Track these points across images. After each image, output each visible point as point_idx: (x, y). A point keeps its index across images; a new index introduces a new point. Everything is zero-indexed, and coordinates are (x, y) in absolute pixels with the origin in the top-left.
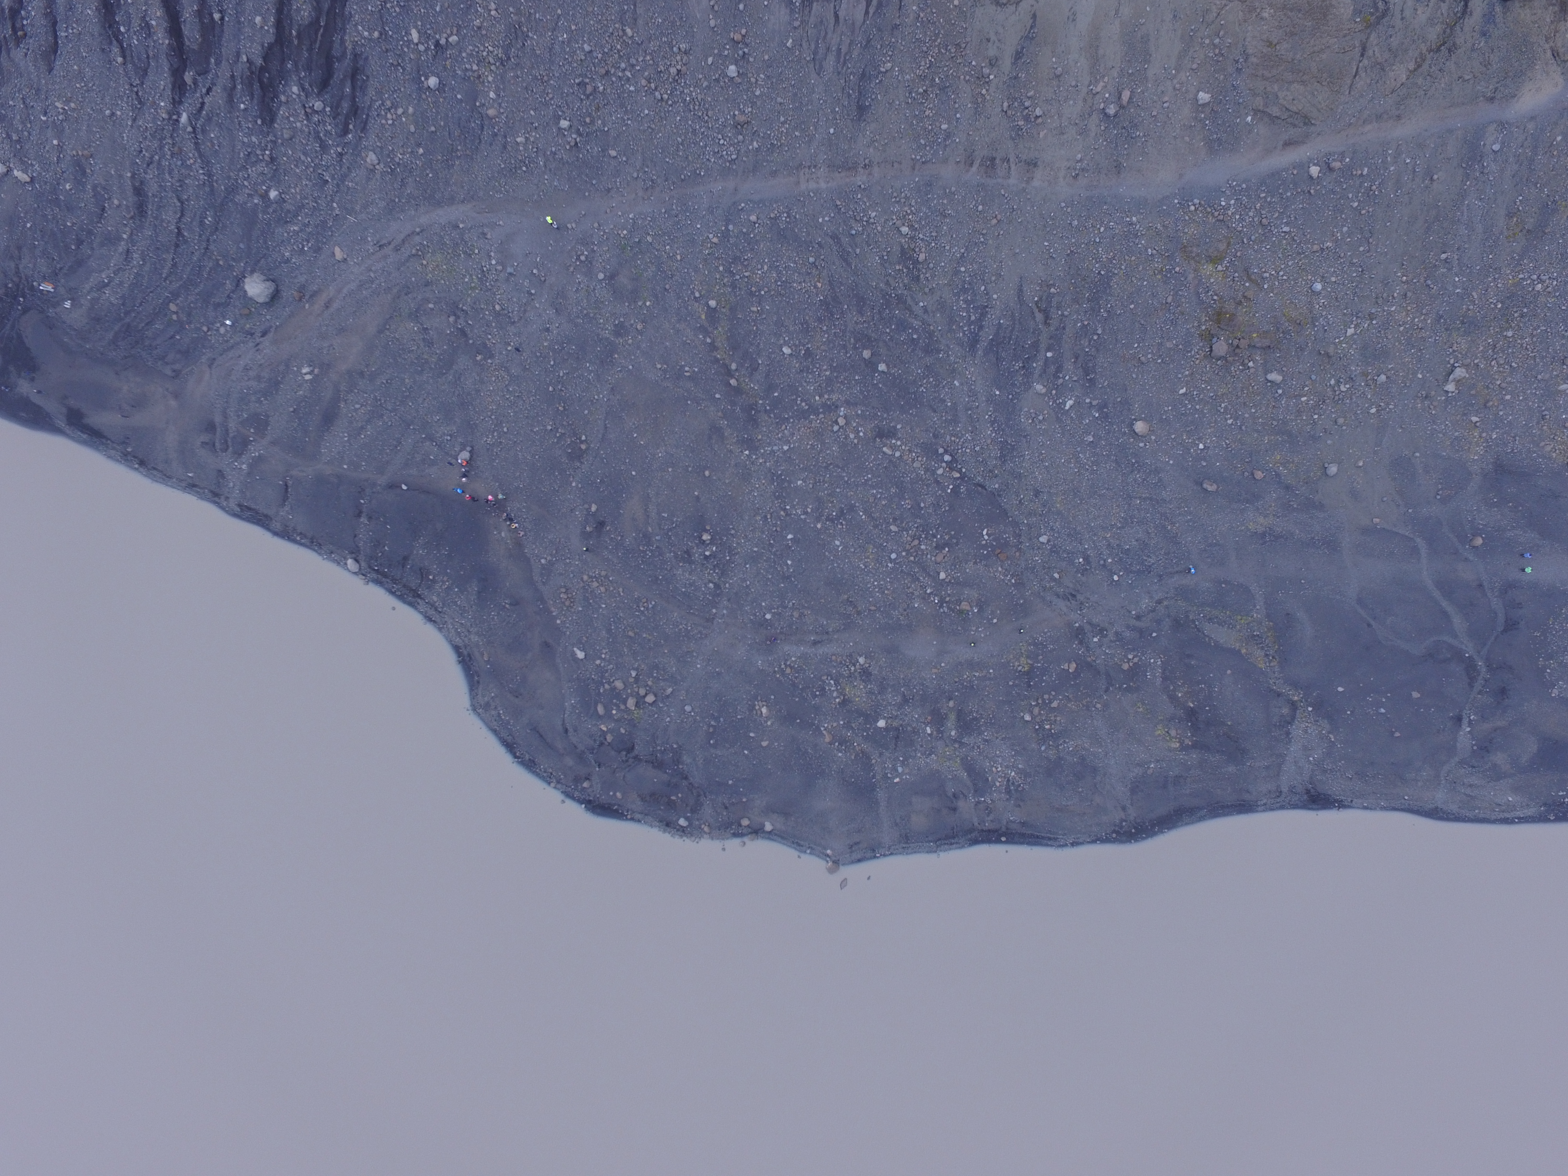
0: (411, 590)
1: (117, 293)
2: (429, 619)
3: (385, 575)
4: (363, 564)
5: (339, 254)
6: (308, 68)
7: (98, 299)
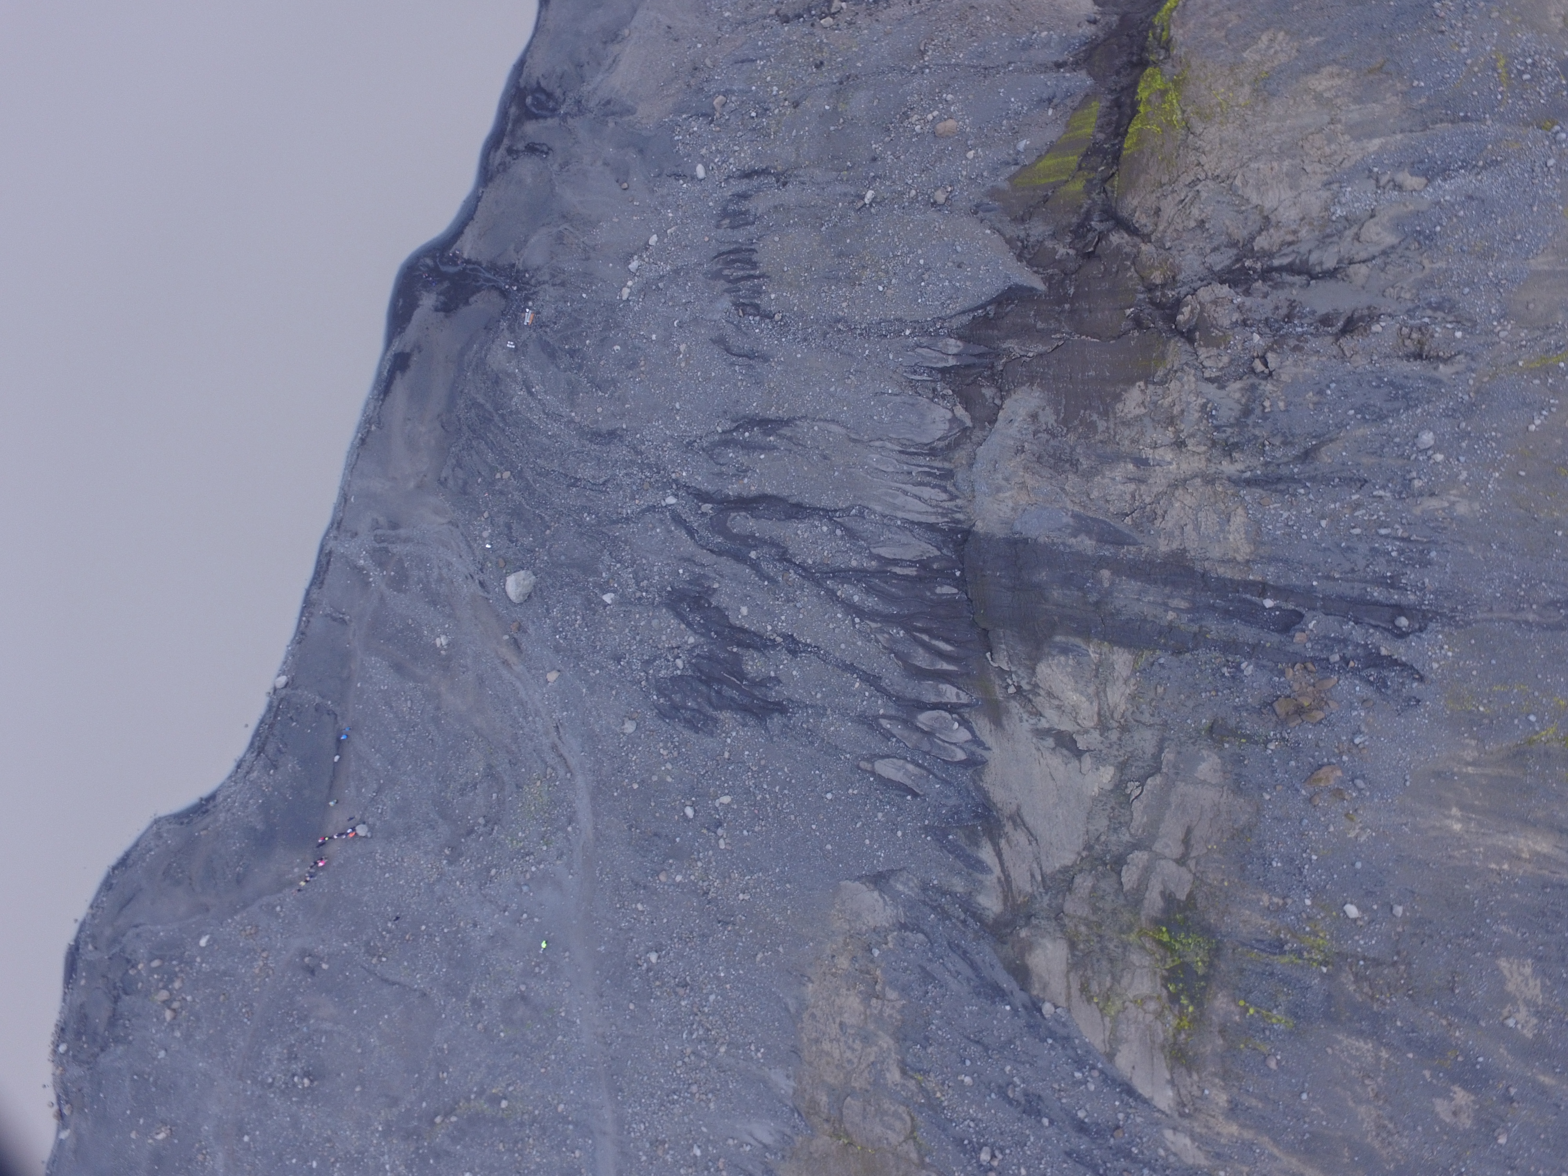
0: (264, 744)
1: (522, 405)
2: (239, 766)
3: (275, 717)
4: (284, 692)
5: (552, 676)
6: (711, 658)
7: (516, 382)
